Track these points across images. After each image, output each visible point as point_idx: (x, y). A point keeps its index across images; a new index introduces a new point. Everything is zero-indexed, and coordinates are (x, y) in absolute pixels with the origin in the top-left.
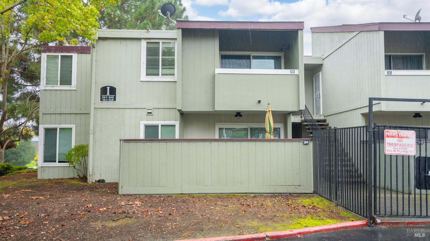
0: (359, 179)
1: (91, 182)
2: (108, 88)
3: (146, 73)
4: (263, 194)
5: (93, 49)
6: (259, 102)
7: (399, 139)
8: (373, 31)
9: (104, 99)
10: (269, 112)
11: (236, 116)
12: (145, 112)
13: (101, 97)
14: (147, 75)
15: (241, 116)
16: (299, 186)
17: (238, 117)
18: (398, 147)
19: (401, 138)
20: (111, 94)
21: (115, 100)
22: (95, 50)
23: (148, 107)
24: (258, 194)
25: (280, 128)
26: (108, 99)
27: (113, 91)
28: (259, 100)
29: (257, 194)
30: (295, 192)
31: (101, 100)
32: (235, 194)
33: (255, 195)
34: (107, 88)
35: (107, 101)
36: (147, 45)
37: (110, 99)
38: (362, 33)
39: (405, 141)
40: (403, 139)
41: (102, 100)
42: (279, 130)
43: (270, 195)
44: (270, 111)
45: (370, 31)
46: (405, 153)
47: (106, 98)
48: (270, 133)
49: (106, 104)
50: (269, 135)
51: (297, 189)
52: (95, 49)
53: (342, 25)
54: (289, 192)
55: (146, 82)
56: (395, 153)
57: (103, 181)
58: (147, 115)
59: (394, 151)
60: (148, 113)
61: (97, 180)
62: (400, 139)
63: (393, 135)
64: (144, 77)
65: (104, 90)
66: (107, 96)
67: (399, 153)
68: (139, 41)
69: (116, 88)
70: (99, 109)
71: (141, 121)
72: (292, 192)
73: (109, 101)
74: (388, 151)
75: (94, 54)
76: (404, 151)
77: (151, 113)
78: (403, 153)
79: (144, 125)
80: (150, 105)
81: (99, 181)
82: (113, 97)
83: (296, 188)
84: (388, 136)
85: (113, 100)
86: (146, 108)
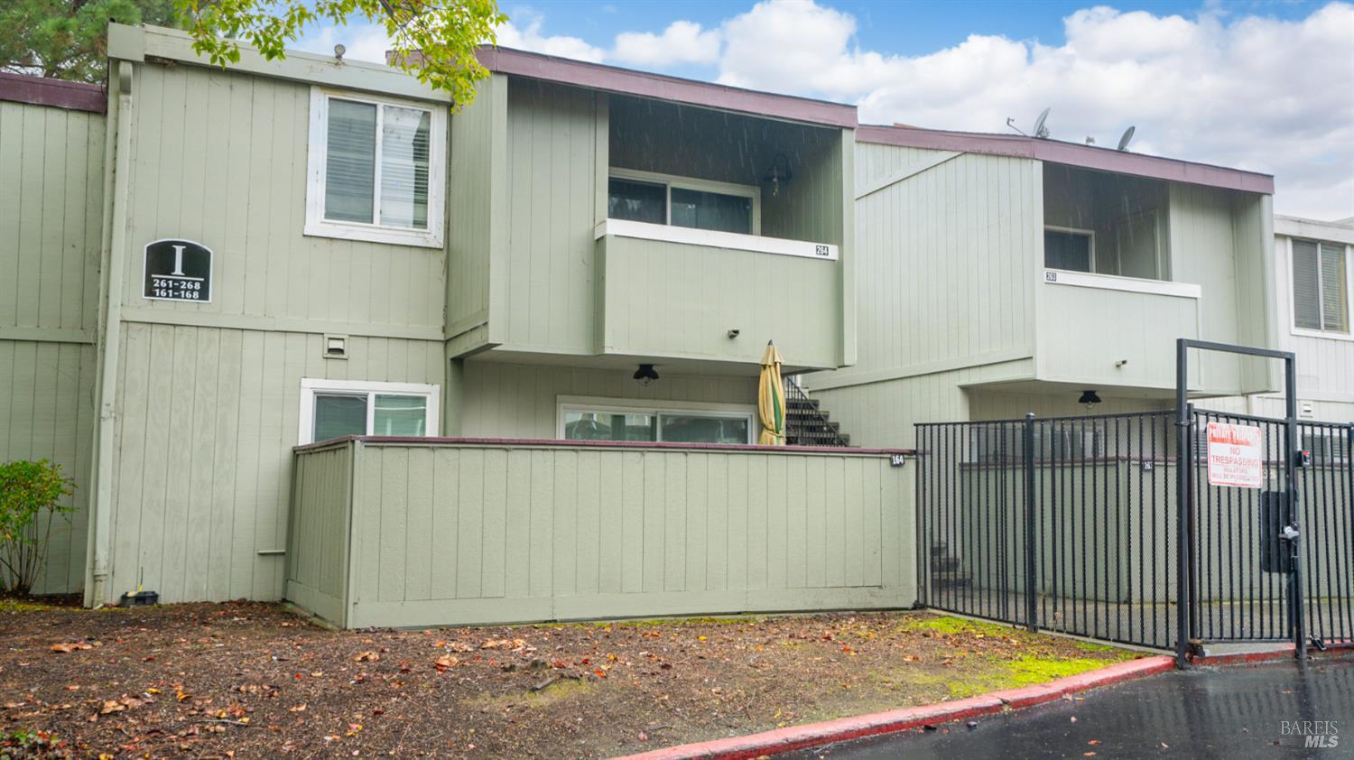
0: (952, 573)
1: (101, 605)
2: (179, 250)
3: (326, 208)
4: (788, 615)
5: (123, 97)
6: (734, 334)
7: (1232, 445)
8: (1009, 157)
9: (161, 288)
10: (773, 368)
11: (638, 376)
12: (317, 348)
13: (149, 281)
14: (329, 215)
15: (654, 376)
16: (880, 587)
17: (646, 378)
18: (1231, 466)
19: (1237, 444)
20: (187, 270)
21: (204, 294)
22: (128, 102)
23: (330, 330)
24: (777, 615)
25: (746, 422)
26: (176, 289)
27: (197, 261)
28: (735, 329)
29: (772, 615)
30: (869, 606)
31: (150, 292)
32: (712, 617)
33: (768, 618)
34: (175, 249)
35: (174, 296)
36: (329, 110)
37: (186, 290)
38: (971, 158)
39: (1245, 452)
40: (1241, 447)
41: (154, 295)
42: (744, 427)
43: (808, 615)
44: (778, 364)
45: (998, 156)
46: (1245, 483)
47: (167, 288)
48: (778, 433)
49: (165, 308)
50: (775, 438)
51: (875, 596)
52: (131, 98)
53: (892, 125)
54: (854, 607)
55: (324, 241)
56: (1226, 480)
57: (154, 597)
58: (327, 358)
59: (1226, 476)
60: (330, 350)
61: (131, 594)
62: (1235, 446)
63: (1223, 436)
64: (317, 223)
65: (160, 257)
66: (174, 281)
67: (1232, 481)
68: (301, 94)
69: (208, 254)
70: (140, 326)
71: (303, 380)
72: (862, 607)
73: (179, 296)
74: (1214, 475)
75: (127, 117)
76: (1243, 478)
77: (341, 351)
78: (1240, 482)
79: (315, 393)
80: (338, 323)
81: (142, 599)
82: (197, 286)
83: (871, 595)
84: (1214, 440)
85: (196, 294)
86: (323, 334)
